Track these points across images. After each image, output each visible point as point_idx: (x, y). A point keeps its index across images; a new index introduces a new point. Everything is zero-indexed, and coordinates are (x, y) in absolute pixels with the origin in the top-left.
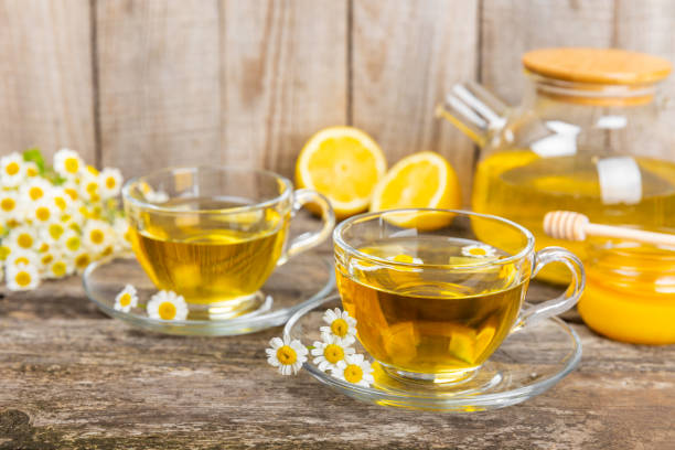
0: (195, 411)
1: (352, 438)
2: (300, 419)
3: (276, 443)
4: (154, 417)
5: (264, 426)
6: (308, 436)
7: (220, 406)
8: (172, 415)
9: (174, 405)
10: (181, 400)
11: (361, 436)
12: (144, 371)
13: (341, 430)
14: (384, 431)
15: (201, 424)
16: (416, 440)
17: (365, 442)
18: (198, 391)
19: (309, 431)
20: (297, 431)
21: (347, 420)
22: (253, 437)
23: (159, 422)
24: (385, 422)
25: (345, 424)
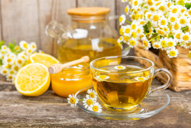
0: (16, 116)
1: (62, 123)
2: (48, 118)
3: (38, 125)
4: (2, 118)
5: (36, 120)
6: (49, 123)
7: (24, 115)
8: (8, 117)
9: (10, 114)
10: (12, 113)
11: (65, 122)
12: (3, 105)
13: (59, 121)
14: (73, 121)
15: (16, 120)
16: (82, 123)
17: (66, 124)
18: (18, 110)
19: (49, 121)
20: (45, 121)
21: (62, 118)
22: (32, 123)
23: (4, 120)
24: (74, 118)
25: (61, 119)
